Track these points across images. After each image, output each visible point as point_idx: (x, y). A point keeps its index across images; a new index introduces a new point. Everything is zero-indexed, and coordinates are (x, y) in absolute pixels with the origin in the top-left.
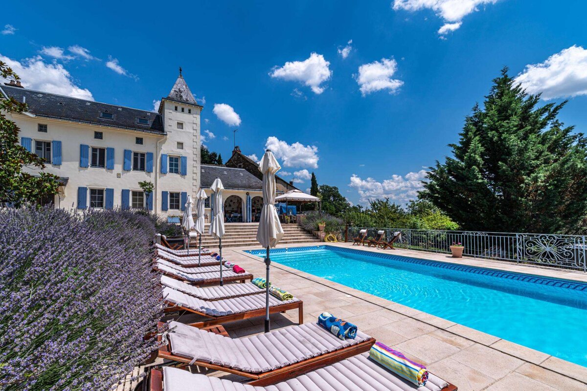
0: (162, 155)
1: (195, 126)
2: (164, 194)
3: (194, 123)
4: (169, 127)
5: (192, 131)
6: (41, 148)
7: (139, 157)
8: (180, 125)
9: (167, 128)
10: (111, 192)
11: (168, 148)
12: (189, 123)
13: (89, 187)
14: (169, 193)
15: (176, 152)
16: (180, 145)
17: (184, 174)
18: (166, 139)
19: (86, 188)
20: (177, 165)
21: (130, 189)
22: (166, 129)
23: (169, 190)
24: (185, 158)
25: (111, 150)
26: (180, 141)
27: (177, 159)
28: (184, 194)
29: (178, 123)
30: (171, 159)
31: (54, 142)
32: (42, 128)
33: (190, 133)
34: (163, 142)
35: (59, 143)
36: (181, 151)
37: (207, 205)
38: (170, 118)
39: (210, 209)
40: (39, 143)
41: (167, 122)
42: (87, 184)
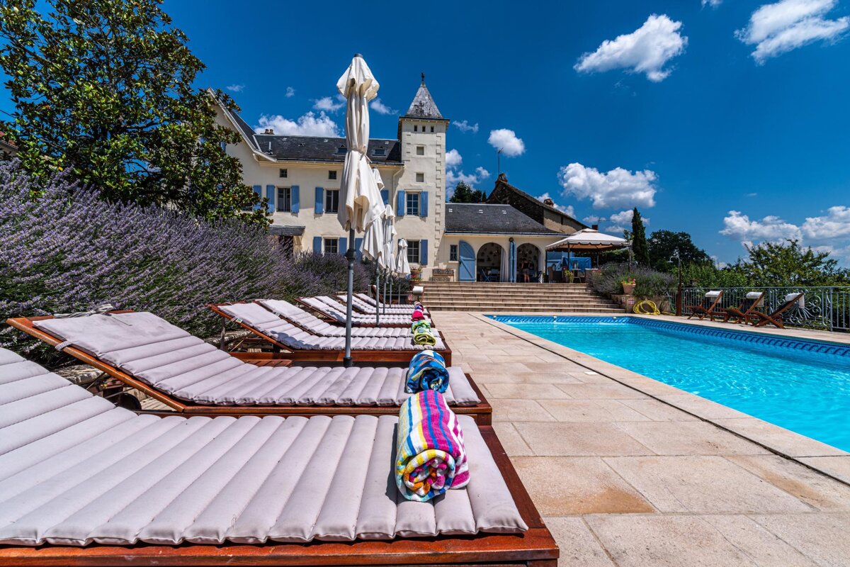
0: (399, 192)
1: (438, 148)
3: (437, 145)
4: (407, 155)
5: (434, 156)
6: (283, 195)
8: (420, 150)
9: (404, 156)
10: (344, 241)
11: (407, 183)
12: (431, 145)
13: (324, 236)
15: (415, 186)
16: (420, 177)
17: (424, 215)
18: (404, 171)
19: (321, 237)
20: (416, 205)
22: (403, 158)
23: (407, 237)
24: (426, 193)
26: (420, 170)
27: (416, 197)
28: (425, 242)
29: (417, 147)
30: (409, 196)
31: (293, 187)
32: (284, 173)
33: (432, 158)
34: (400, 175)
35: (297, 188)
36: (420, 184)
37: (453, 257)
38: (409, 142)
39: (457, 262)
40: (280, 190)
41: (405, 148)
42: (322, 233)
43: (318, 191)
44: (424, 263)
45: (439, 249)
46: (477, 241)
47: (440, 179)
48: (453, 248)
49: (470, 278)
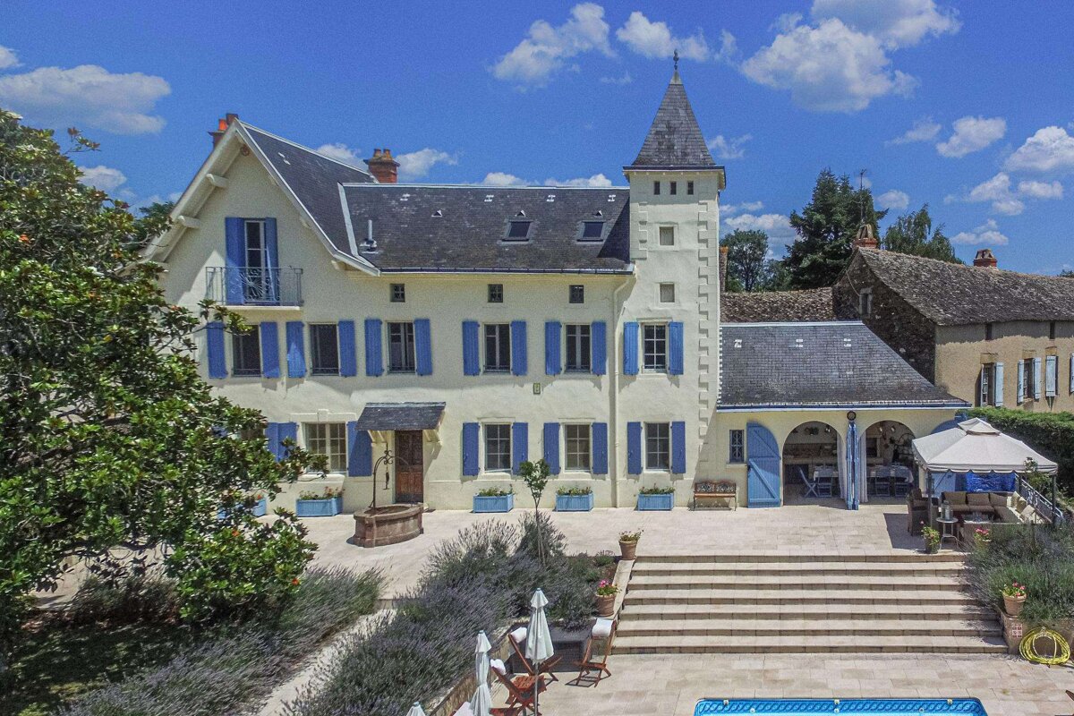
0: (626, 326)
1: (703, 229)
2: (633, 428)
3: (700, 223)
4: (641, 247)
5: (695, 246)
6: (399, 337)
7: (578, 335)
8: (667, 233)
9: (636, 249)
10: (522, 428)
11: (641, 305)
12: (688, 223)
13: (485, 421)
14: (642, 425)
15: (660, 311)
16: (668, 291)
17: (677, 370)
18: (634, 281)
19: (477, 424)
20: (661, 347)
21: (560, 421)
22: (633, 255)
23: (643, 417)
24: (678, 326)
25: (521, 326)
26: (666, 279)
27: (661, 331)
28: (680, 427)
29: (660, 228)
30: (649, 331)
31: (417, 321)
32: (398, 293)
33: (691, 251)
34: (626, 294)
35: (425, 323)
36: (668, 306)
37: (736, 456)
38: (642, 218)
39: (743, 466)
40: (394, 327)
41: (636, 232)
42: (478, 414)
43: (469, 328)
44: (679, 469)
45: (707, 439)
46: (781, 422)
47: (706, 295)
48: (736, 436)
49: (771, 499)
